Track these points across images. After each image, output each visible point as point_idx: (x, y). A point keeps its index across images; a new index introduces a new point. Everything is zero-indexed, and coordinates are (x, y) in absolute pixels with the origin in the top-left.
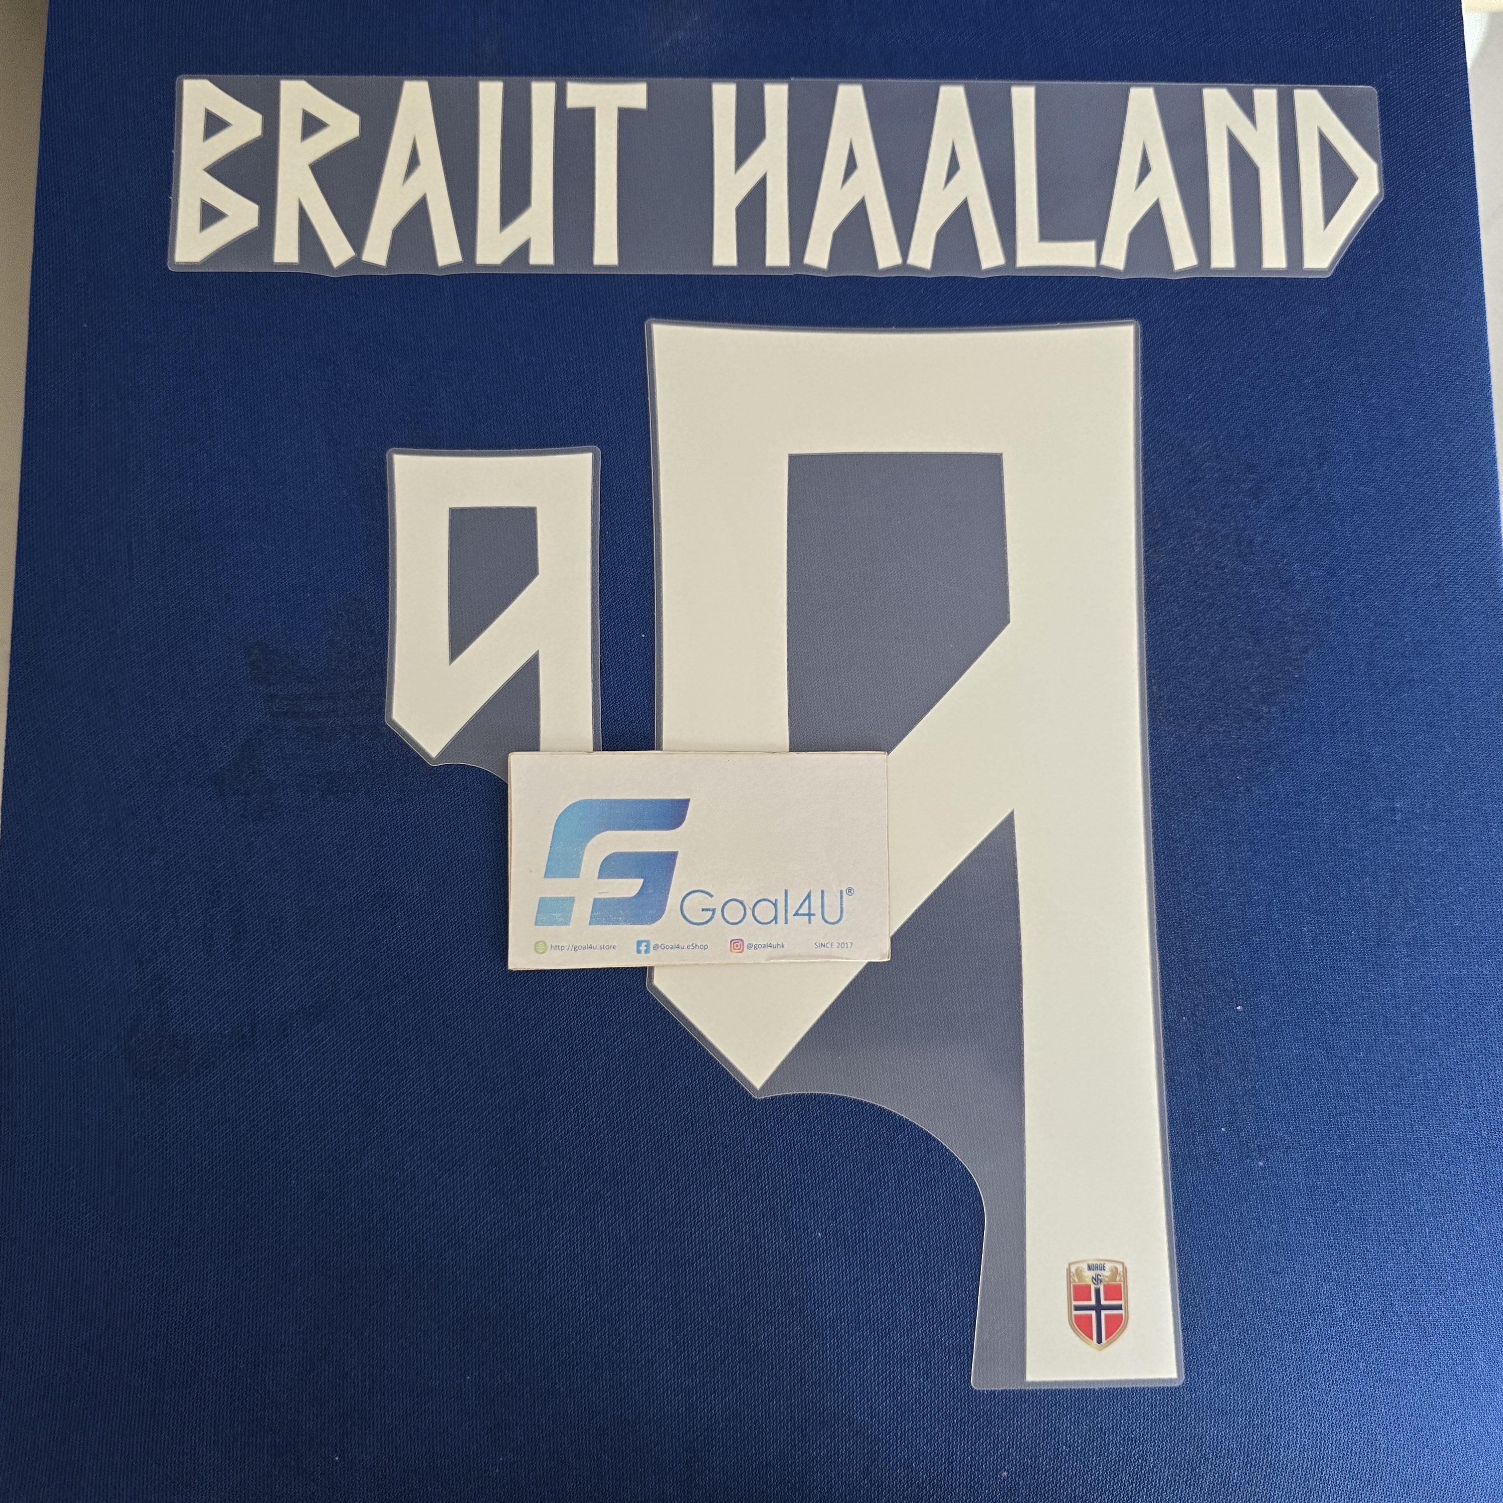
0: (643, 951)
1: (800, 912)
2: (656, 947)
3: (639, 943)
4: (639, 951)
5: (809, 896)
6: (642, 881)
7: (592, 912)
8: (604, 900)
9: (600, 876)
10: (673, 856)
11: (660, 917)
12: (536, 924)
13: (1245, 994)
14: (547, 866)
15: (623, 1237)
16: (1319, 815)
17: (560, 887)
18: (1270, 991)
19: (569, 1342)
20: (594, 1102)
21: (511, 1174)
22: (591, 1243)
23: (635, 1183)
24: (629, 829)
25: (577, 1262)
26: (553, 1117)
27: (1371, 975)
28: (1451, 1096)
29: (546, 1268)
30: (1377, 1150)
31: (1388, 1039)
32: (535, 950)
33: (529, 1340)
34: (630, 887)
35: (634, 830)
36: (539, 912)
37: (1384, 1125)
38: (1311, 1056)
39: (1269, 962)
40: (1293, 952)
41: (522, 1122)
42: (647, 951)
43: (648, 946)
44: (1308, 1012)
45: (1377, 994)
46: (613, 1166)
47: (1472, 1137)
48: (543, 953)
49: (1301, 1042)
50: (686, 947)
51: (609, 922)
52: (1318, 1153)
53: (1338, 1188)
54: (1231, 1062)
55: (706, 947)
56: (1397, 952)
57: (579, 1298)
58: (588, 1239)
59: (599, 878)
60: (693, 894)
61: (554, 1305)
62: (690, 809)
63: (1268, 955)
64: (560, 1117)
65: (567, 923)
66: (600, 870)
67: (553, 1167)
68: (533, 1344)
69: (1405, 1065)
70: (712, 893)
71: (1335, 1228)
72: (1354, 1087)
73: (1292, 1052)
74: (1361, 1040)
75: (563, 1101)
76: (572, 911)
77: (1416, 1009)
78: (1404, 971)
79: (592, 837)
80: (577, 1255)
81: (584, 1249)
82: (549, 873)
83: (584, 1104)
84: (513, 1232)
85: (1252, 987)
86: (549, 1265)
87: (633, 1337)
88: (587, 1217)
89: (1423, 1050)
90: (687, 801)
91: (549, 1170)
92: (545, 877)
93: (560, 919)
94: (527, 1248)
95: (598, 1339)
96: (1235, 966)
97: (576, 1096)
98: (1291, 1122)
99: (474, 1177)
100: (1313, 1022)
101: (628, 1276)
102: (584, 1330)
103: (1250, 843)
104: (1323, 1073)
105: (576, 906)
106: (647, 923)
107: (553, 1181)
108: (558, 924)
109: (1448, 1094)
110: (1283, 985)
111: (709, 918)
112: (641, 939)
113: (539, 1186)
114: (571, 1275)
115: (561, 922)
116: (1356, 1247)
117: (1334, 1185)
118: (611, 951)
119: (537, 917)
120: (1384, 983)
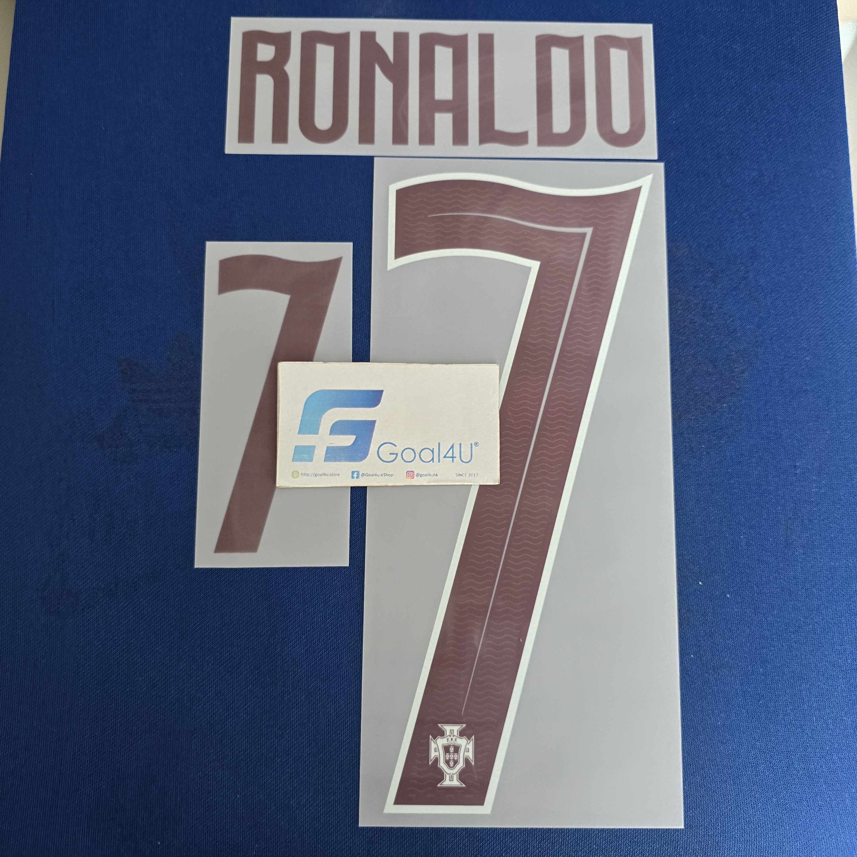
0: (355, 477)
1: (447, 456)
2: (363, 475)
3: (353, 473)
4: (353, 477)
5: (452, 447)
6: (355, 436)
7: (325, 455)
8: (333, 447)
9: (331, 434)
10: (372, 423)
11: (366, 457)
12: (293, 461)
13: (706, 575)
14: (300, 428)
15: (332, 713)
16: (750, 469)
17: (307, 440)
18: (720, 573)
19: (299, 776)
20: (317, 632)
21: (266, 675)
22: (313, 716)
23: (340, 681)
24: (347, 407)
25: (305, 728)
26: (292, 641)
27: (781, 565)
28: (829, 638)
29: (286, 731)
30: (784, 670)
31: (791, 603)
32: (293, 476)
33: (275, 775)
34: (348, 440)
35: (351, 407)
36: (294, 454)
37: (789, 655)
38: (745, 613)
39: (720, 556)
40: (735, 550)
41: (274, 644)
42: (357, 477)
43: (358, 474)
44: (743, 587)
45: (784, 576)
46: (327, 671)
47: (842, 663)
48: (297, 477)
49: (739, 604)
50: (380, 475)
51: (335, 460)
52: (749, 671)
53: (761, 693)
54: (697, 616)
55: (392, 475)
56: (797, 552)
57: (305, 749)
58: (311, 714)
59: (330, 435)
60: (385, 445)
61: (290, 753)
62: (383, 396)
63: (720, 552)
64: (297, 642)
65: (311, 460)
66: (330, 430)
67: (291, 671)
68: (277, 777)
69: (802, 619)
70: (396, 444)
71: (759, 717)
72: (770, 632)
73: (734, 610)
74: (775, 604)
75: (298, 632)
76: (314, 453)
77: (808, 585)
78: (801, 563)
79: (326, 411)
80: (305, 724)
81: (309, 720)
82: (301, 431)
83: (311, 634)
84: (267, 709)
85: (710, 571)
86: (288, 730)
87: (337, 774)
88: (311, 701)
89: (812, 610)
90: (382, 391)
91: (289, 673)
92: (298, 434)
93: (307, 458)
94: (275, 719)
95: (316, 775)
96: (700, 558)
97: (306, 629)
98: (733, 652)
99: (245, 676)
100: (746, 593)
101: (335, 737)
102: (308, 769)
103: (710, 485)
104: (752, 623)
105: (316, 452)
106: (357, 461)
107: (292, 679)
108: (306, 461)
109: (827, 637)
110: (729, 570)
111: (394, 458)
112: (354, 470)
113: (283, 682)
114: (301, 736)
115: (307, 460)
116: (771, 728)
117: (758, 690)
118: (337, 476)
119: (293, 457)
120: (789, 570)
